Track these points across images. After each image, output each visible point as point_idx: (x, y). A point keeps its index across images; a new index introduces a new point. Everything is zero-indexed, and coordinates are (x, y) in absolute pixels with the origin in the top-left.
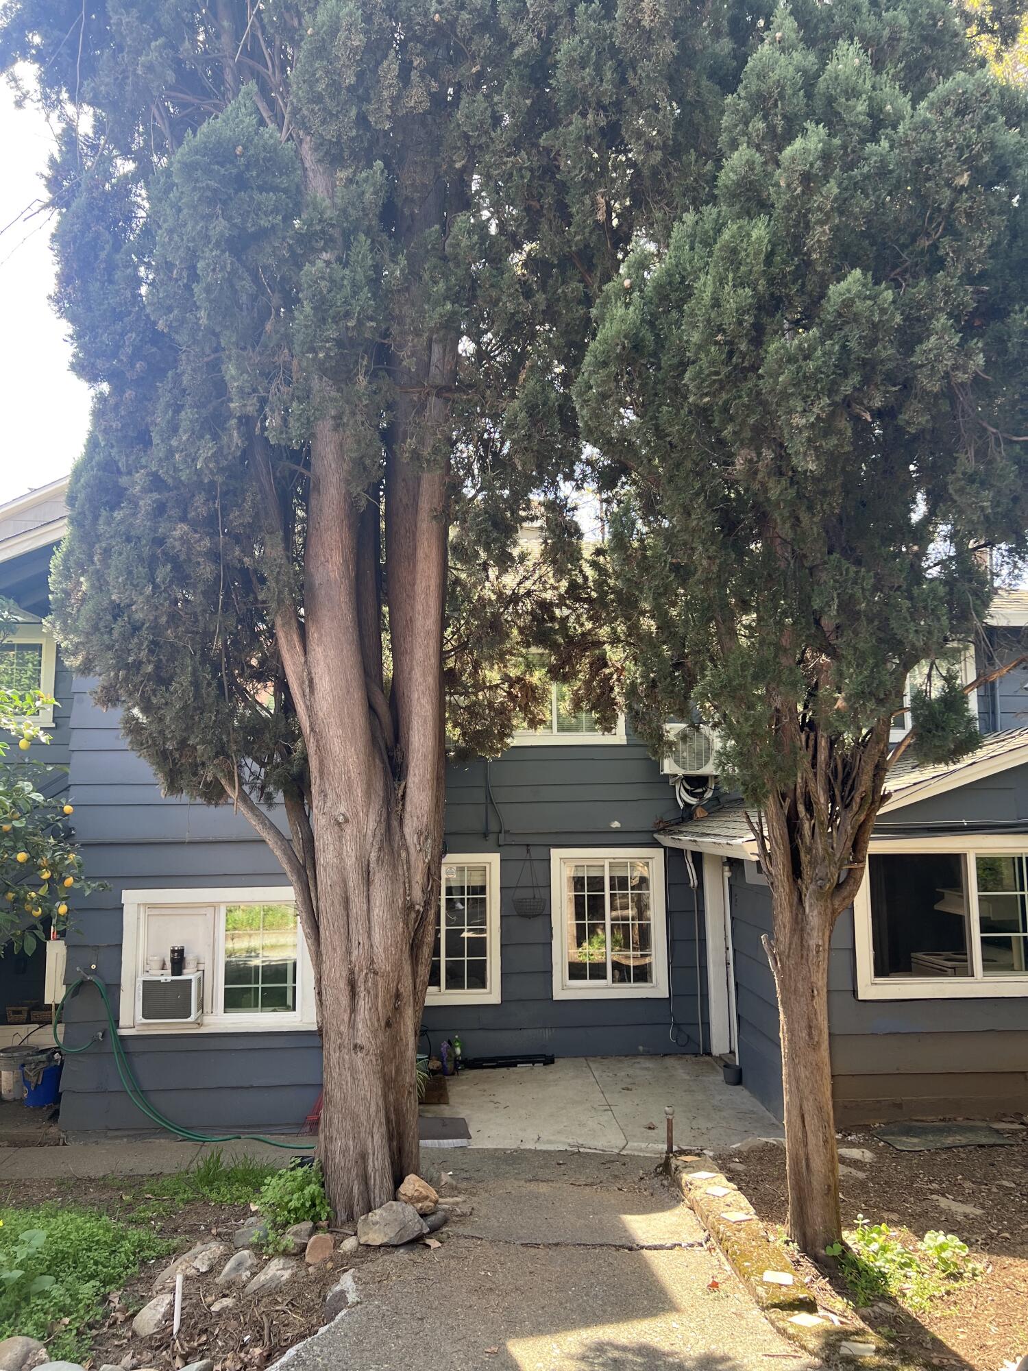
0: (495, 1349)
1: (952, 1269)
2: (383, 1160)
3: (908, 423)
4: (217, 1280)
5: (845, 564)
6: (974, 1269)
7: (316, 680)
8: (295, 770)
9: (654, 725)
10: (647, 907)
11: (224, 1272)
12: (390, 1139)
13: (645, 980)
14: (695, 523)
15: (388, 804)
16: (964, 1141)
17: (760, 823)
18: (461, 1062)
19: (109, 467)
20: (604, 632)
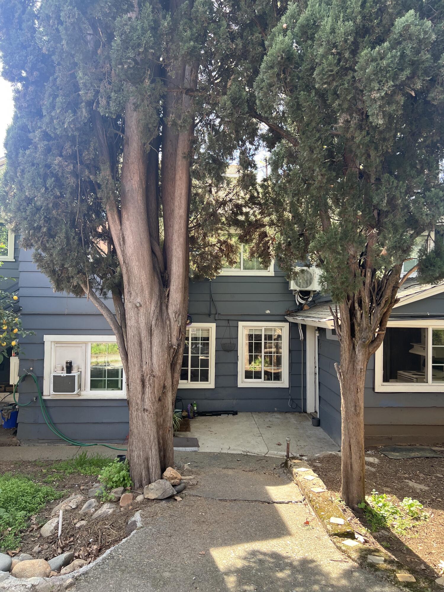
0: (204, 552)
1: (416, 516)
2: (156, 461)
3: (434, 99)
4: (79, 512)
5: (392, 179)
6: (425, 516)
7: (126, 238)
8: (116, 281)
9: (289, 264)
10: (281, 348)
11: (83, 509)
12: (160, 451)
13: (279, 380)
14: (315, 156)
15: (161, 299)
16: (419, 455)
17: (337, 312)
18: (197, 413)
19: (24, 129)
20: (266, 220)
